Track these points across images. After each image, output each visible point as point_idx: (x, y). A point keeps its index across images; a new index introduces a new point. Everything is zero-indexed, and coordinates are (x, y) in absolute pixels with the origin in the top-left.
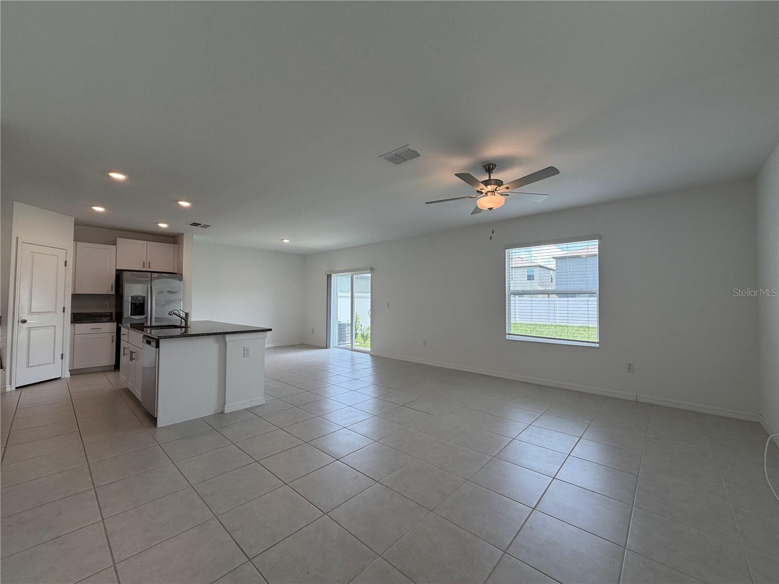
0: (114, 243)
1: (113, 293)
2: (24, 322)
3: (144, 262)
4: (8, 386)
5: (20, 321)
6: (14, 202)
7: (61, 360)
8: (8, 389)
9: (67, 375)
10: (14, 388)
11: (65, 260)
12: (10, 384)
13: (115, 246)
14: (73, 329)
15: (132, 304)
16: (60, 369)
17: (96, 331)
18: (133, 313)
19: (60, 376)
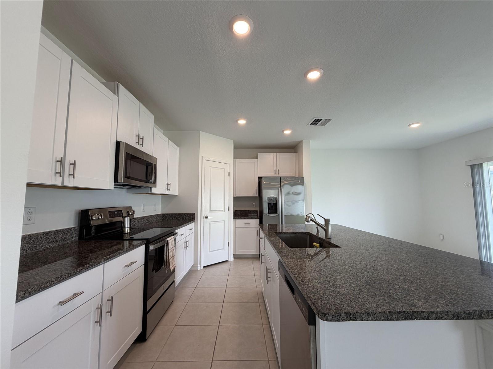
0: (257, 158)
1: (257, 195)
2: (207, 217)
3: (275, 170)
4: (199, 265)
5: (205, 217)
6: (201, 132)
7: (228, 247)
8: (199, 268)
9: (232, 259)
10: (202, 268)
11: (229, 172)
12: (200, 264)
13: (257, 160)
14: (235, 224)
15: (268, 204)
16: (227, 254)
17: (247, 226)
18: (269, 212)
19: (228, 259)
